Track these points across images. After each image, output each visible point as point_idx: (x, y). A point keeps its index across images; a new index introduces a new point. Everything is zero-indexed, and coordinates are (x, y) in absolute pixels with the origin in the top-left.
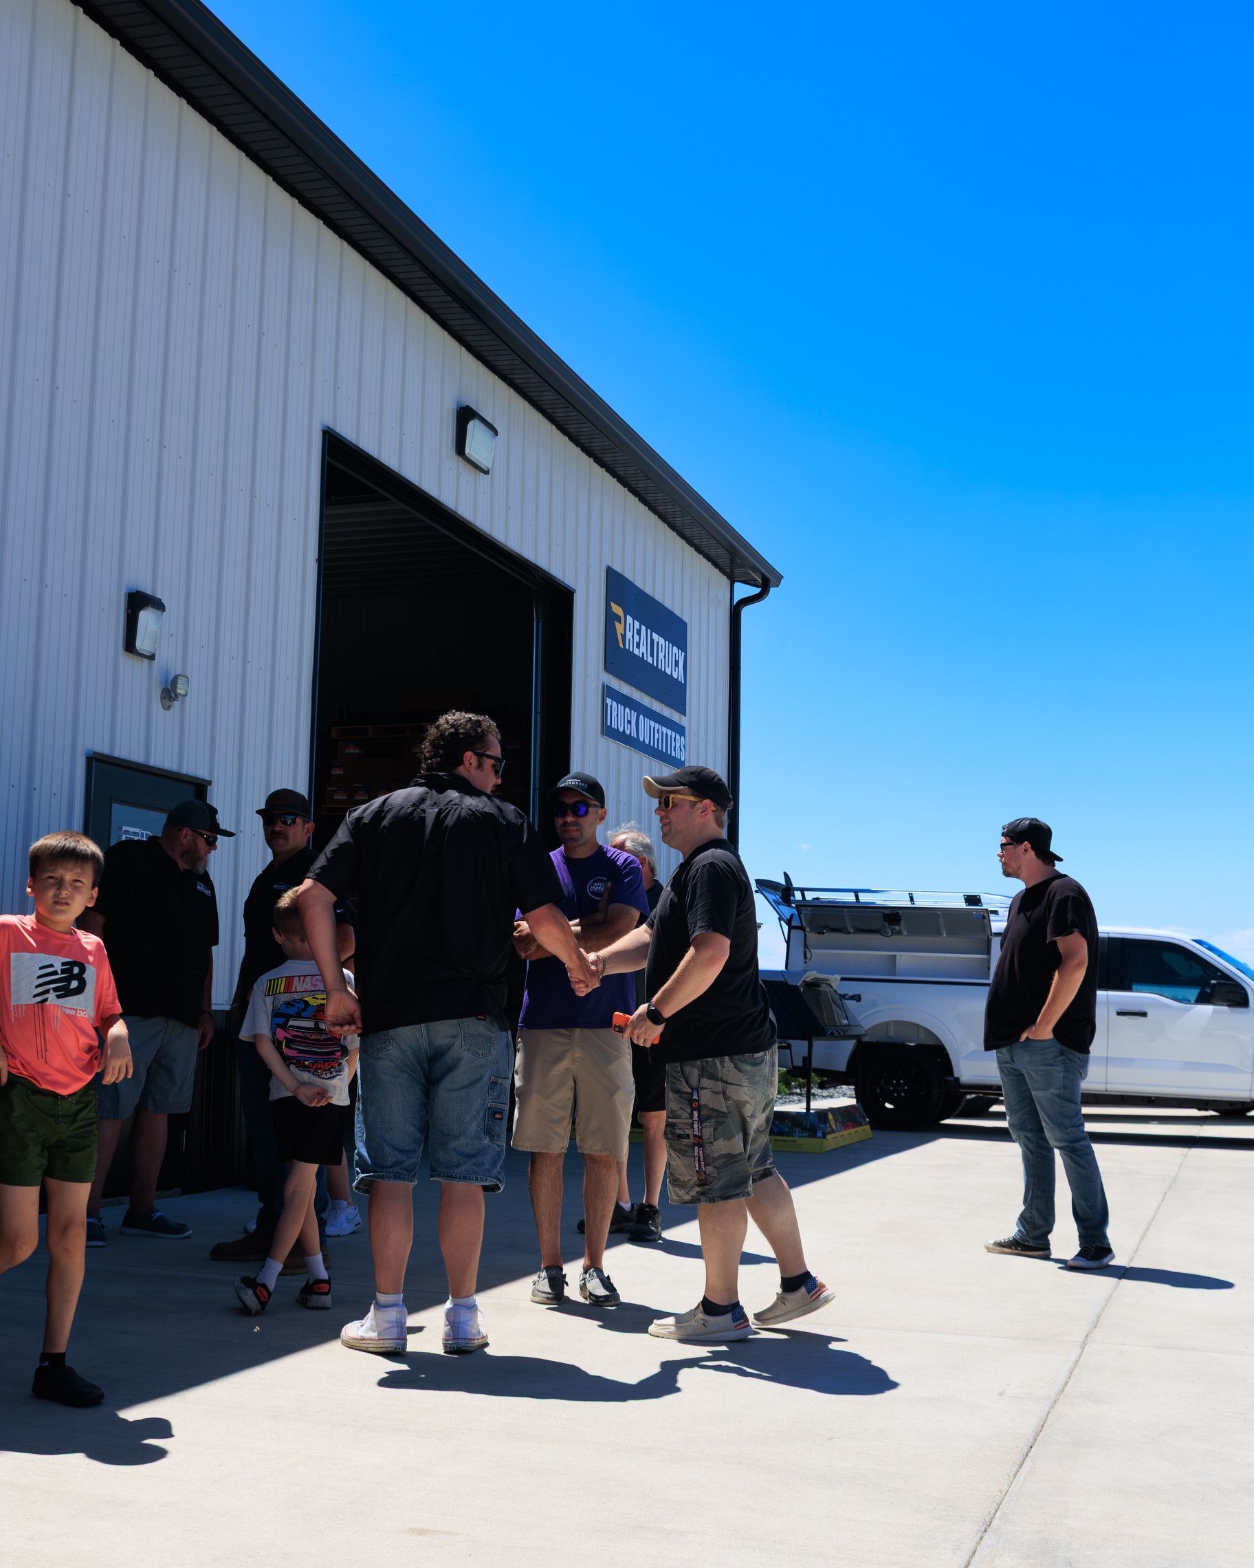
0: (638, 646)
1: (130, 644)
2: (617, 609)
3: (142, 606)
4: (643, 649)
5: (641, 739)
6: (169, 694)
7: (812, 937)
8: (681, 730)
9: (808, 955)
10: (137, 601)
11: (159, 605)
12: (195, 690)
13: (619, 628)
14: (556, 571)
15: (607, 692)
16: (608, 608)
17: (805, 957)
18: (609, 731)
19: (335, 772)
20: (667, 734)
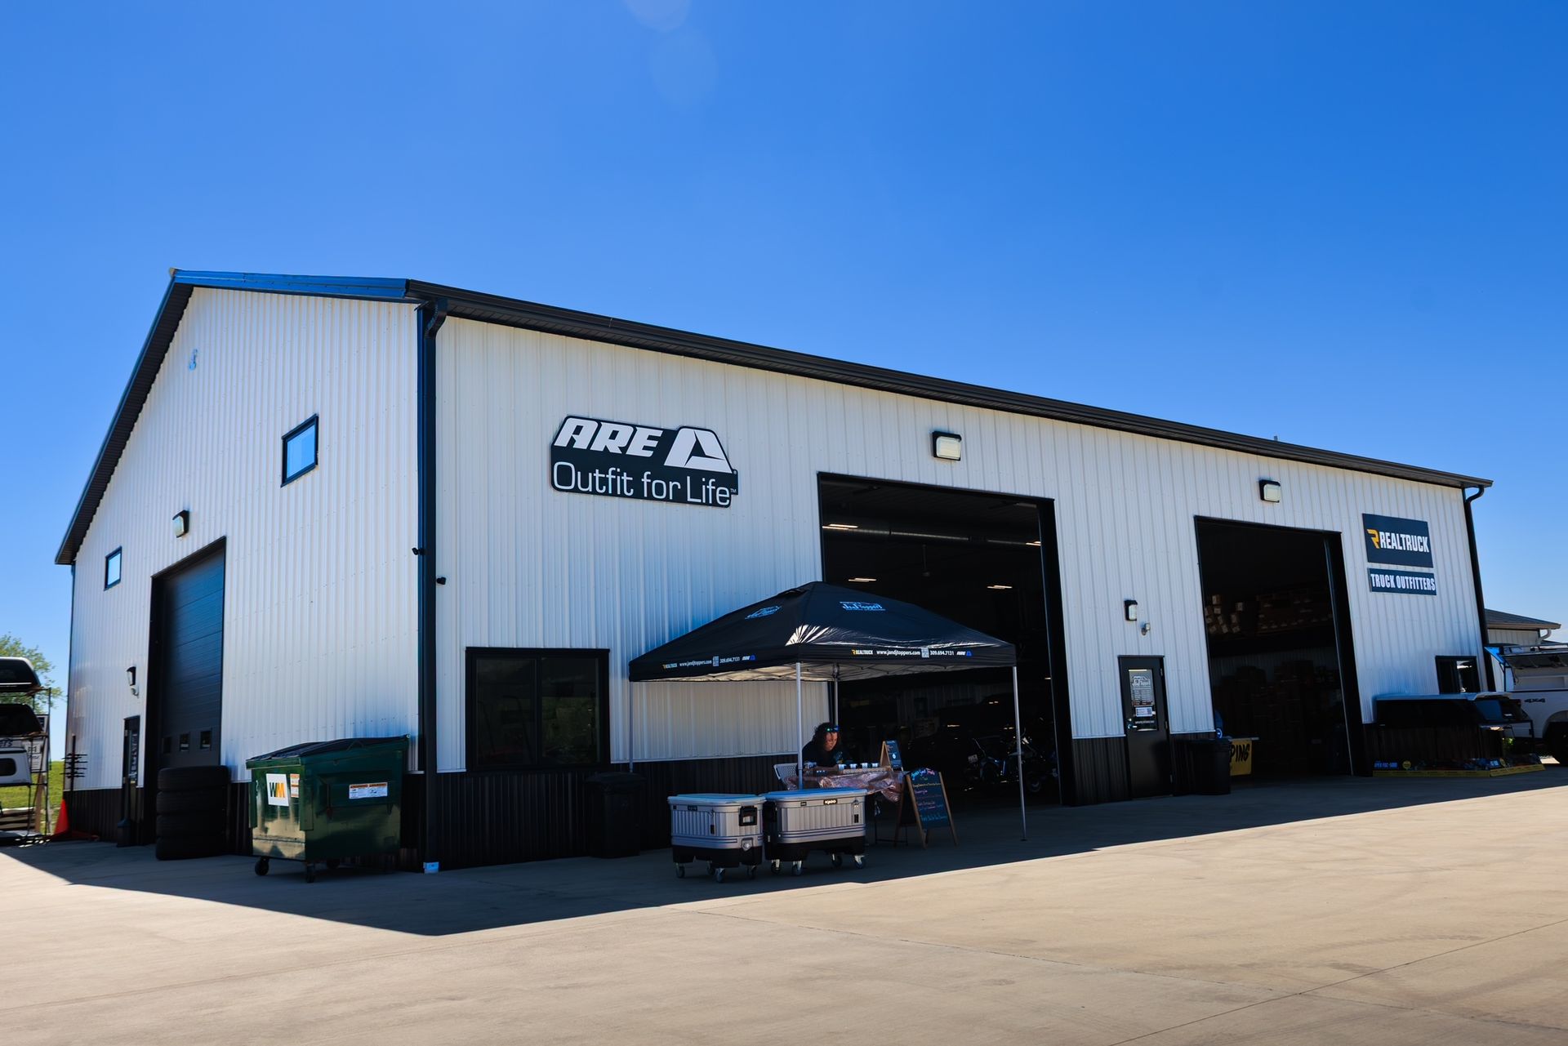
0: (1390, 544)
1: (1127, 618)
2: (1370, 531)
3: (1130, 605)
4: (1394, 544)
5: (1399, 587)
6: (1144, 630)
7: (1518, 671)
8: (1431, 576)
9: (1516, 680)
10: (1128, 603)
11: (1135, 603)
12: (1154, 628)
13: (1375, 540)
14: (1328, 528)
15: (1372, 571)
16: (1366, 532)
17: (1515, 682)
18: (1375, 589)
19: (1261, 616)
20: (1419, 581)
